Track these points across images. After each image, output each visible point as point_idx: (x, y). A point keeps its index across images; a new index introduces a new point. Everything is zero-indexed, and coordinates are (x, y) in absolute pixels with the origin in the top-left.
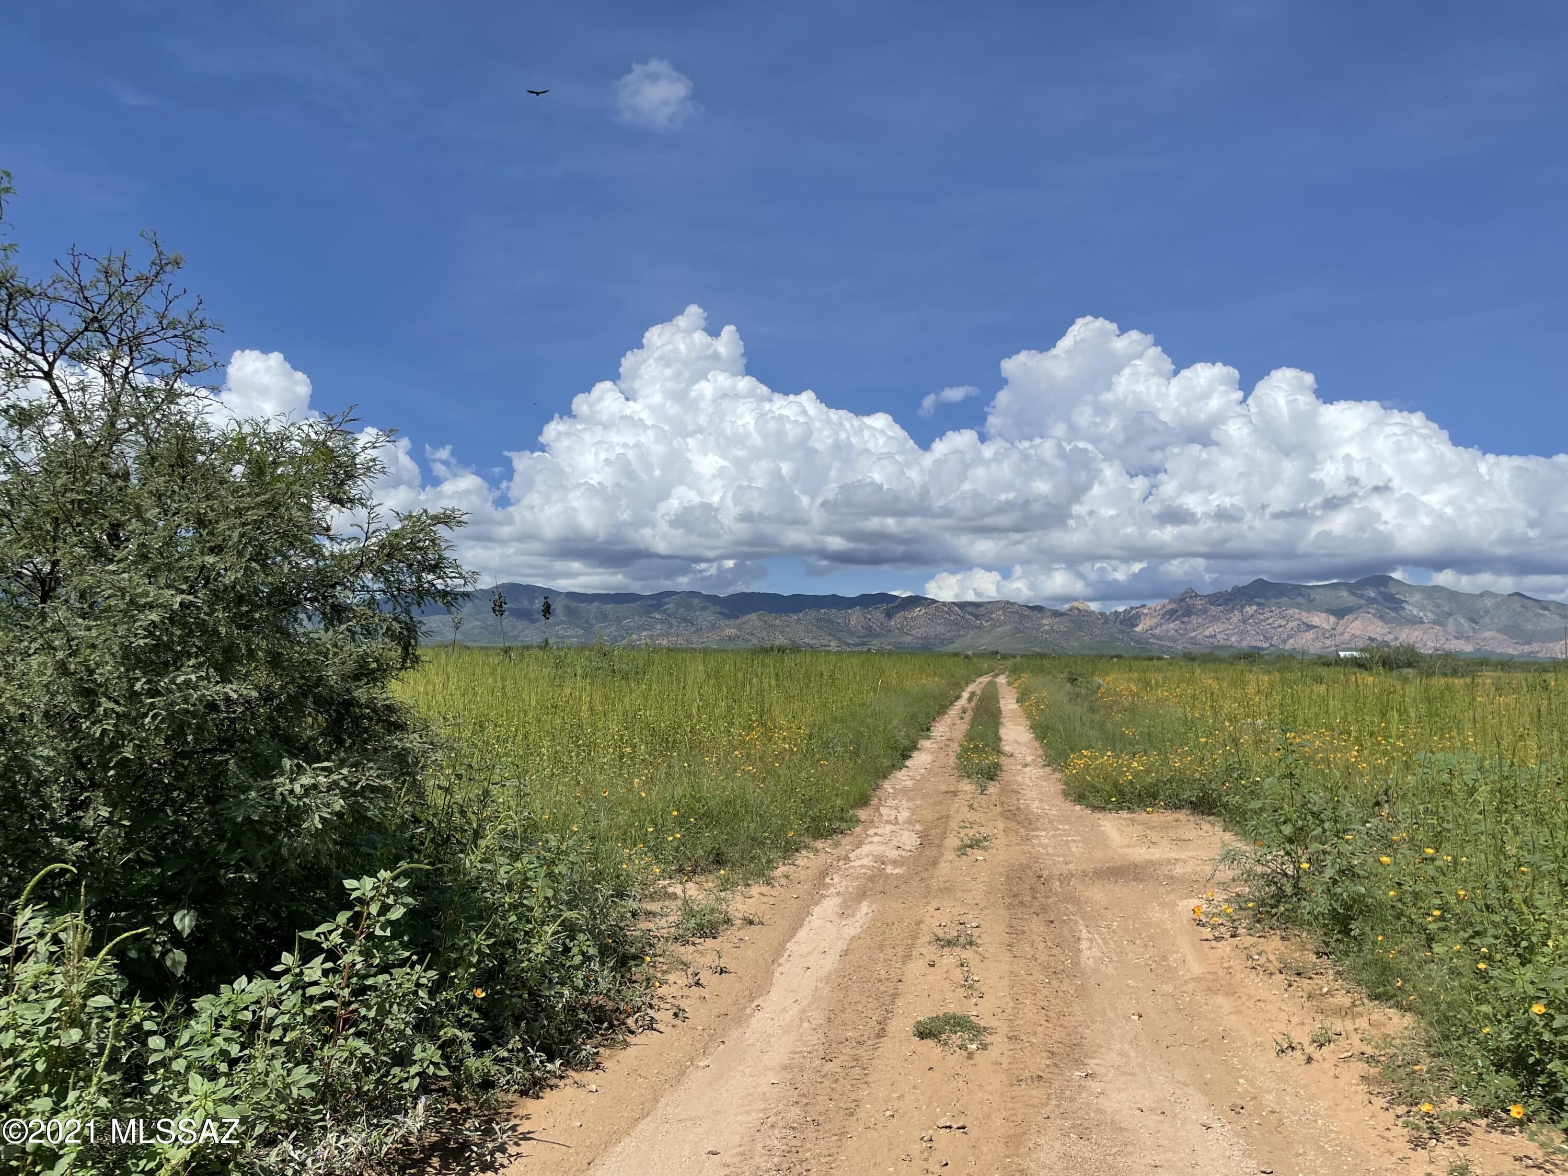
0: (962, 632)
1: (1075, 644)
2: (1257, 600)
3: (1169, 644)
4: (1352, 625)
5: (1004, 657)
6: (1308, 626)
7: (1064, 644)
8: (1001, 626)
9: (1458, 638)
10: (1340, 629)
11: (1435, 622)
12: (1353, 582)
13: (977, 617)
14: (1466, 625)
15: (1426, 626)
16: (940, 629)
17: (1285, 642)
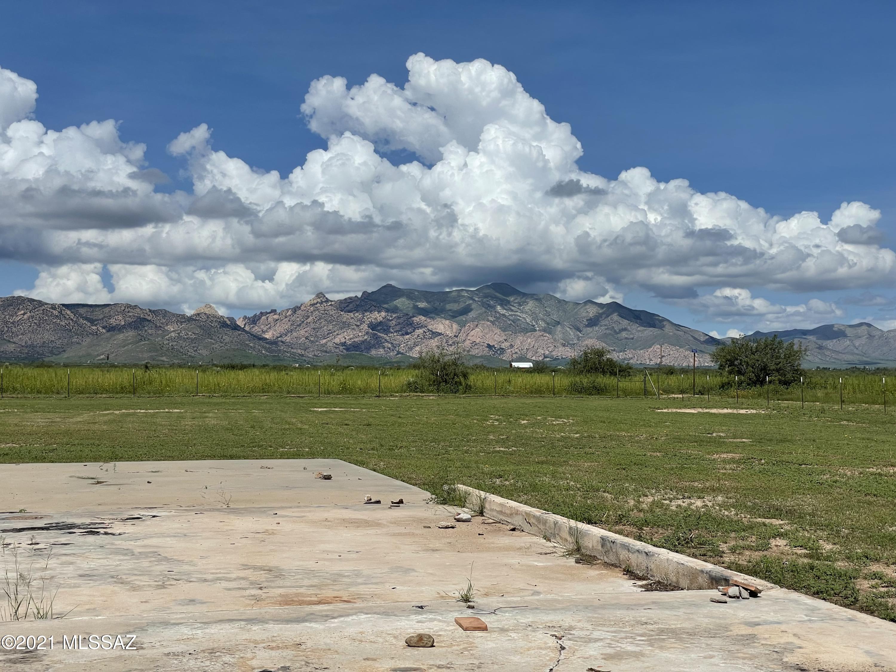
0: (75, 340)
1: (204, 352)
2: (385, 306)
3: (299, 351)
4: (472, 333)
6: (433, 333)
7: (192, 353)
9: (564, 345)
10: (462, 336)
11: (544, 330)
12: (475, 289)
13: (92, 322)
14: (572, 333)
15: (538, 333)
16: (47, 336)
17: (411, 349)
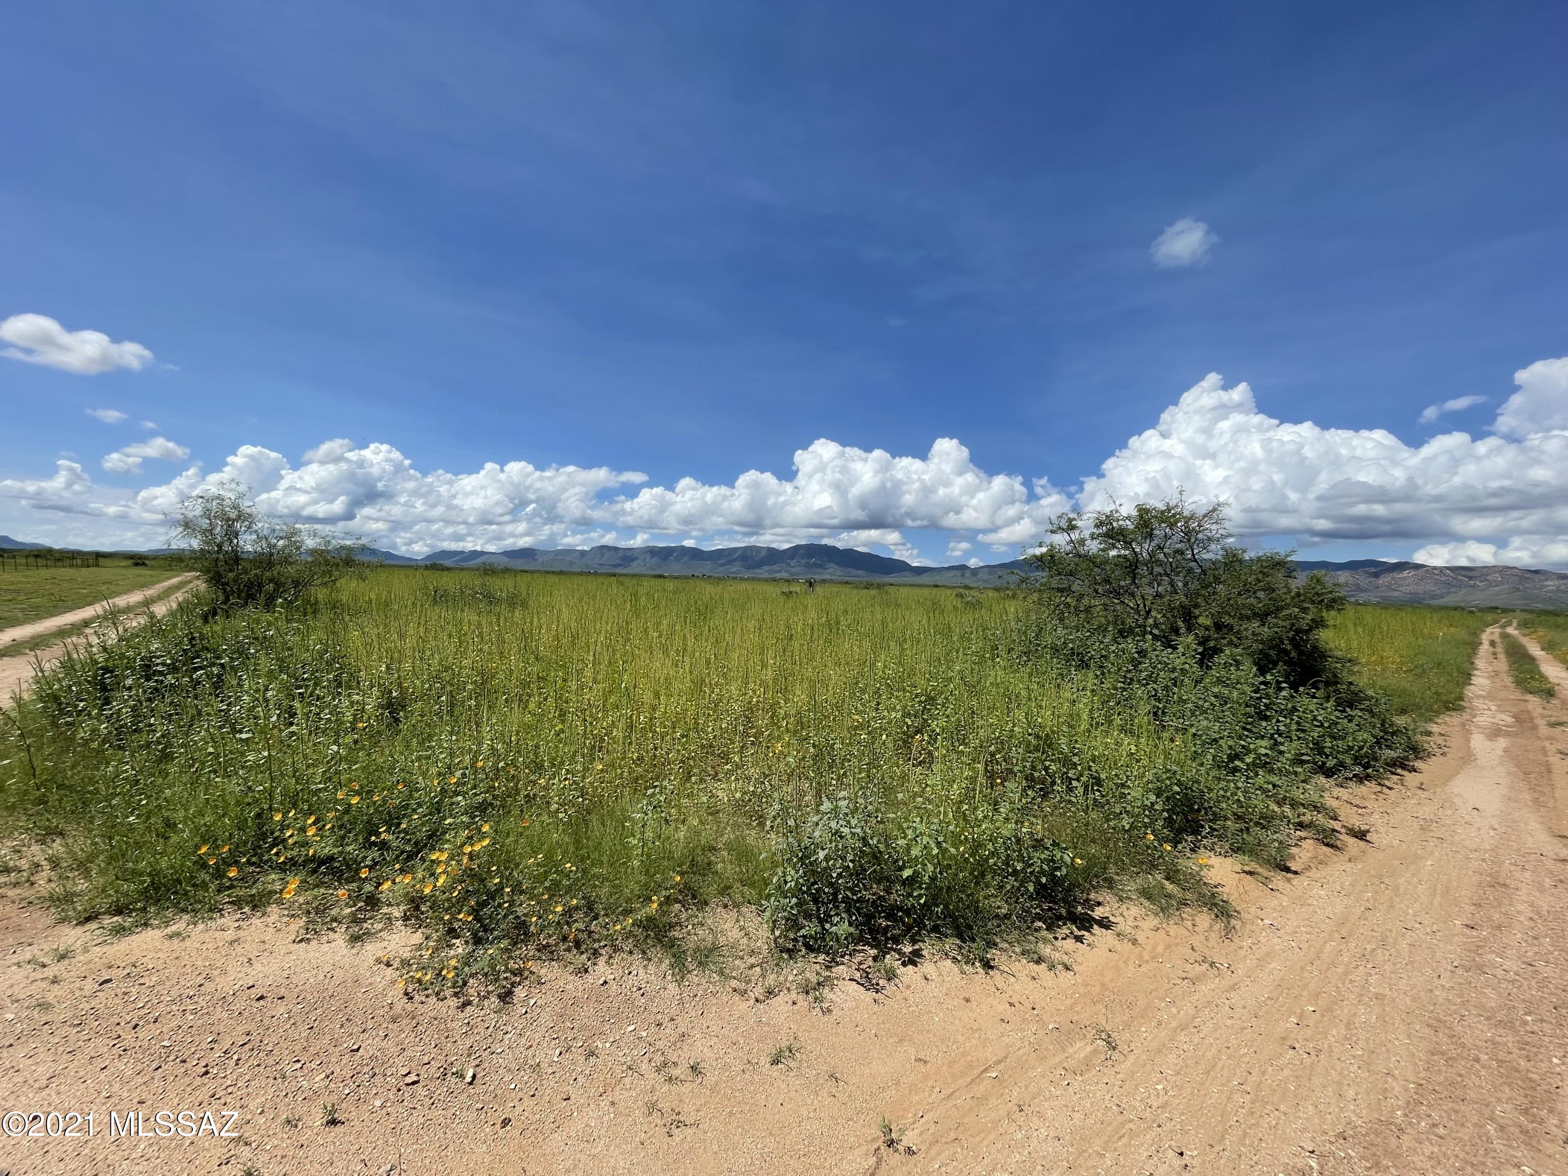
5: (1504, 611)
8: (1496, 586)
